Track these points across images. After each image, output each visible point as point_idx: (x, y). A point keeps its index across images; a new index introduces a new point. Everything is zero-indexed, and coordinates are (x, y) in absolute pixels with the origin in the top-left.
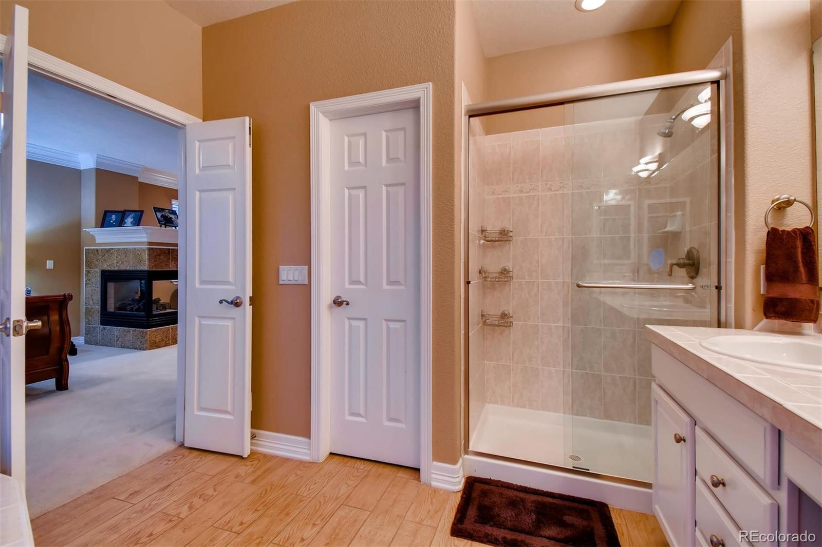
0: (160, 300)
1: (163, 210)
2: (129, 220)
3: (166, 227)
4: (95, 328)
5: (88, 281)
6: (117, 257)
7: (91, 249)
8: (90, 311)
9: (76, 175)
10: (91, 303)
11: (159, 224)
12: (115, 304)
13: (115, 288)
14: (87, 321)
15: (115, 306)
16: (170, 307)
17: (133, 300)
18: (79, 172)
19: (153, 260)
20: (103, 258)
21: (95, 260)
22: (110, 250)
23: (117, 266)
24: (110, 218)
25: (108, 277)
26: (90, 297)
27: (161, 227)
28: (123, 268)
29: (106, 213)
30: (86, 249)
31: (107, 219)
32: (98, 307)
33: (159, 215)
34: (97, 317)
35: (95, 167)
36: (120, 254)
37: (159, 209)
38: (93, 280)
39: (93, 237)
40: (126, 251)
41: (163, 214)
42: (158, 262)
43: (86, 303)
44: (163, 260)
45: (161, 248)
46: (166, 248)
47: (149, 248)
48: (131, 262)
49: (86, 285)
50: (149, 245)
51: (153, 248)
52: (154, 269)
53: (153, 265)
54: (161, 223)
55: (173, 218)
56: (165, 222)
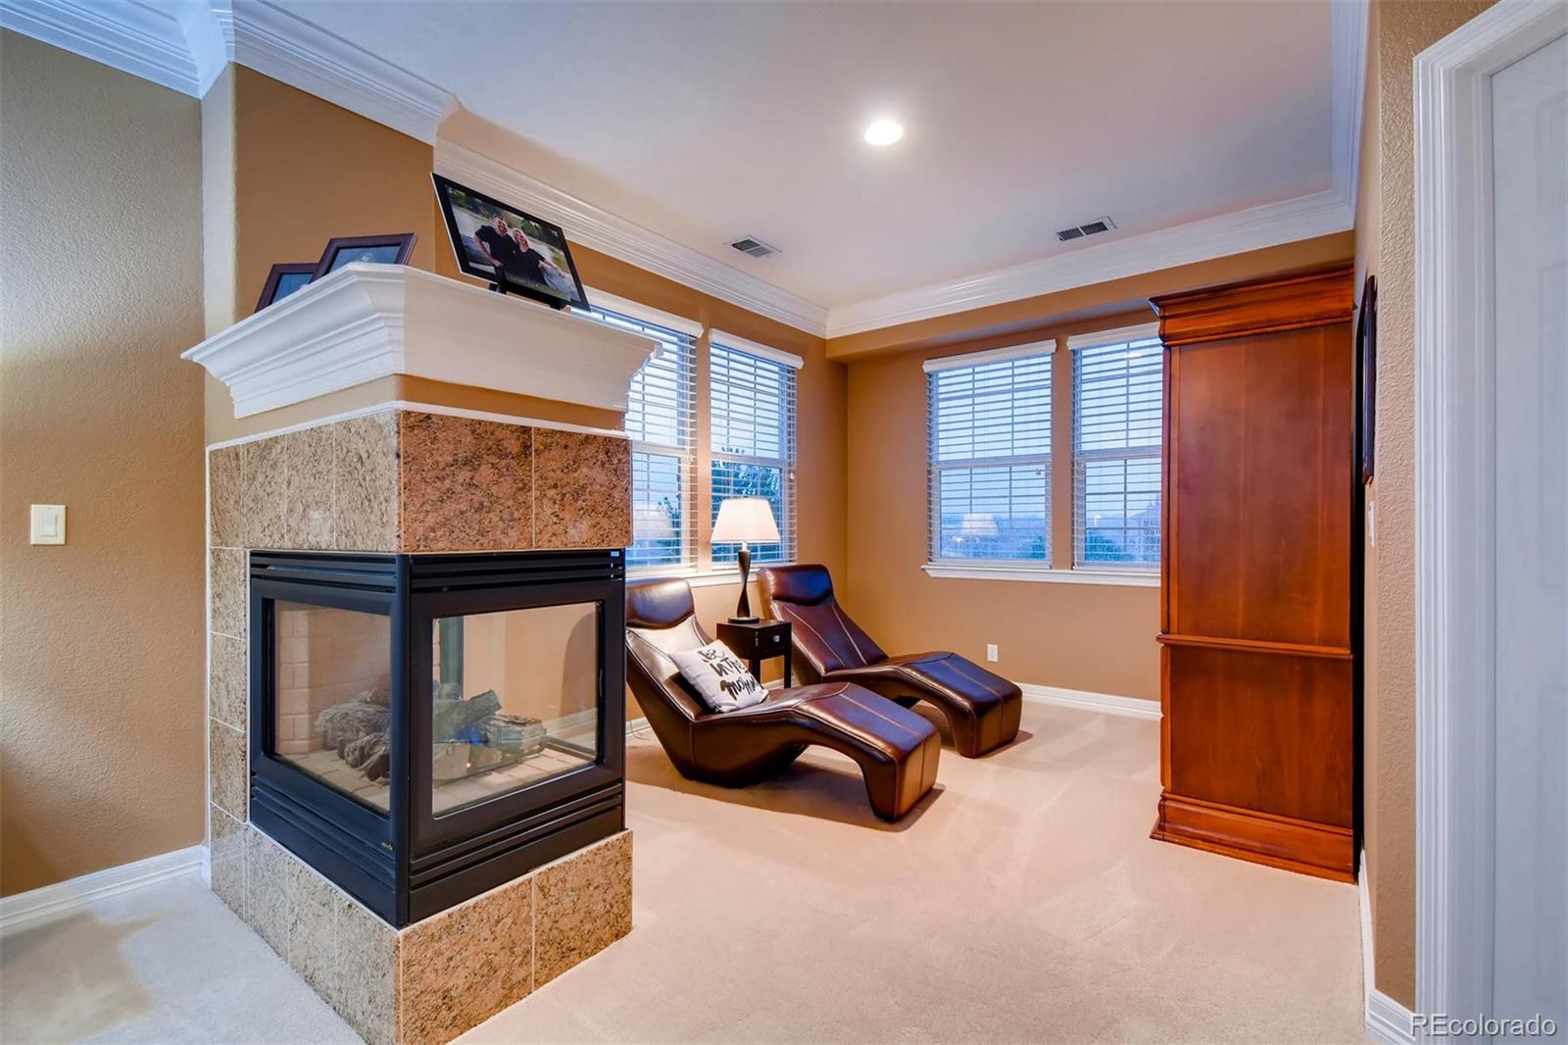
1: (494, 205)
4: (235, 830)
5: (218, 602)
6: (289, 484)
7: (222, 451)
8: (223, 743)
10: (225, 703)
11: (466, 272)
14: (216, 786)
19: (432, 494)
20: (253, 492)
21: (232, 502)
22: (268, 446)
23: (289, 530)
26: (221, 676)
28: (307, 539)
29: (280, 278)
30: (211, 453)
32: (240, 729)
33: (468, 224)
34: (240, 778)
35: (233, 60)
36: (299, 461)
37: (470, 193)
38: (230, 594)
39: (226, 397)
40: (316, 448)
41: (492, 224)
42: (463, 507)
43: (213, 703)
44: (494, 490)
45: (480, 422)
46: (508, 426)
47: (408, 413)
48: (334, 506)
49: (213, 617)
50: (408, 396)
51: (428, 417)
52: (442, 547)
53: (431, 520)
54: (471, 264)
55: (543, 259)
56: (495, 267)
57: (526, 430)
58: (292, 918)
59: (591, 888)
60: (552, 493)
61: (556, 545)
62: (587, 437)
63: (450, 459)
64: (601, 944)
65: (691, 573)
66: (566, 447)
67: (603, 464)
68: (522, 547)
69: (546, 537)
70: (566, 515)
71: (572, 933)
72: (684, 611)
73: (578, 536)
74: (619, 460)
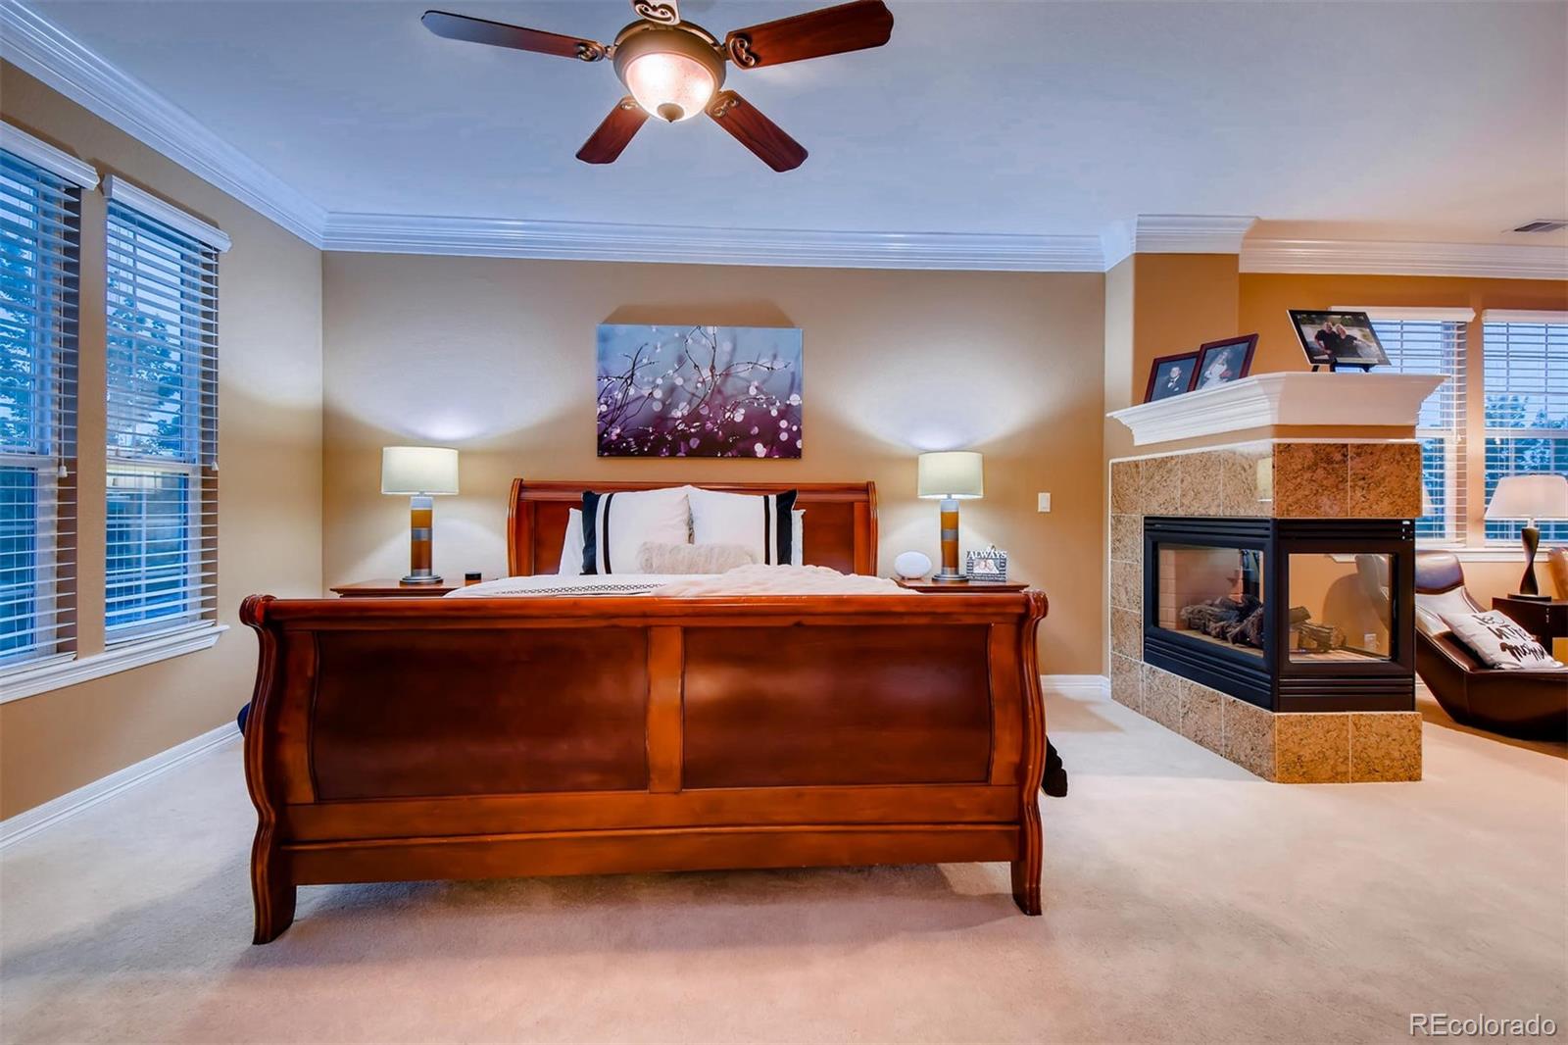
0: (1309, 617)
1: (1323, 315)
2: (1216, 369)
3: (1333, 370)
4: (1131, 666)
5: (1117, 544)
6: (1182, 481)
7: (1123, 463)
8: (1122, 619)
9: (1090, 289)
10: (1124, 598)
11: (1312, 362)
12: (1179, 609)
13: (1177, 566)
14: (1115, 642)
15: (1178, 615)
16: (1343, 642)
17: (1228, 606)
18: (1101, 278)
19: (1291, 486)
20: (1150, 485)
21: (1131, 490)
22: (1164, 461)
23: (1182, 505)
24: (1166, 378)
25: (1162, 533)
26: (1120, 583)
27: (1315, 369)
28: (1197, 510)
29: (1159, 365)
30: (1113, 464)
31: (1160, 380)
32: (1137, 612)
33: (1310, 333)
34: (1136, 640)
35: (1135, 252)
36: (1191, 469)
37: (1309, 313)
38: (1127, 540)
39: (1128, 433)
40: (1207, 462)
41: (1324, 327)
42: (1307, 493)
43: (1113, 598)
44: (1325, 482)
45: (1317, 445)
46: (1334, 445)
47: (1279, 445)
48: (1221, 493)
49: (1112, 552)
50: (1278, 436)
51: (1289, 445)
52: (1295, 516)
53: (1290, 500)
54: (1315, 358)
55: (1356, 339)
56: (1329, 355)
57: (1345, 446)
58: (1182, 711)
59: (1390, 739)
60: (1361, 483)
61: (1364, 516)
62: (1387, 445)
63: (1300, 467)
64: (1395, 778)
65: (1458, 547)
66: (1371, 453)
67: (1398, 462)
68: (1342, 516)
69: (1357, 510)
70: (1371, 497)
71: (1376, 761)
72: (1455, 579)
73: (1381, 510)
74: (1412, 459)
